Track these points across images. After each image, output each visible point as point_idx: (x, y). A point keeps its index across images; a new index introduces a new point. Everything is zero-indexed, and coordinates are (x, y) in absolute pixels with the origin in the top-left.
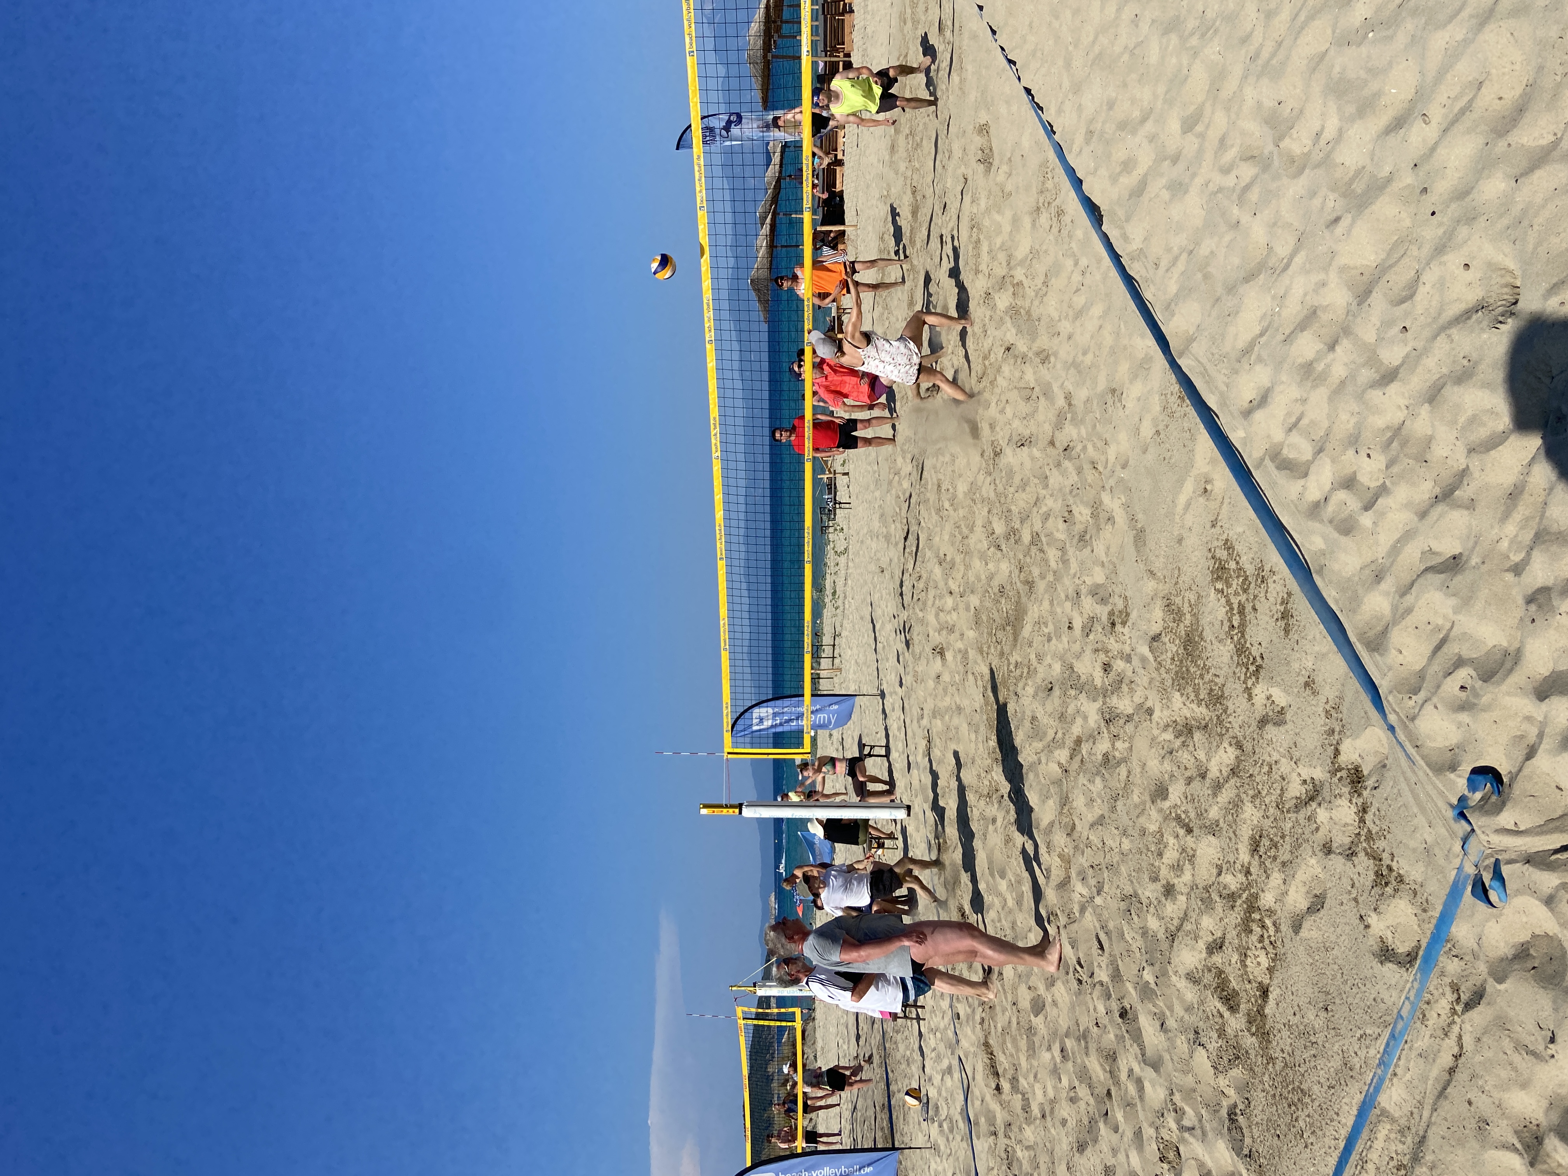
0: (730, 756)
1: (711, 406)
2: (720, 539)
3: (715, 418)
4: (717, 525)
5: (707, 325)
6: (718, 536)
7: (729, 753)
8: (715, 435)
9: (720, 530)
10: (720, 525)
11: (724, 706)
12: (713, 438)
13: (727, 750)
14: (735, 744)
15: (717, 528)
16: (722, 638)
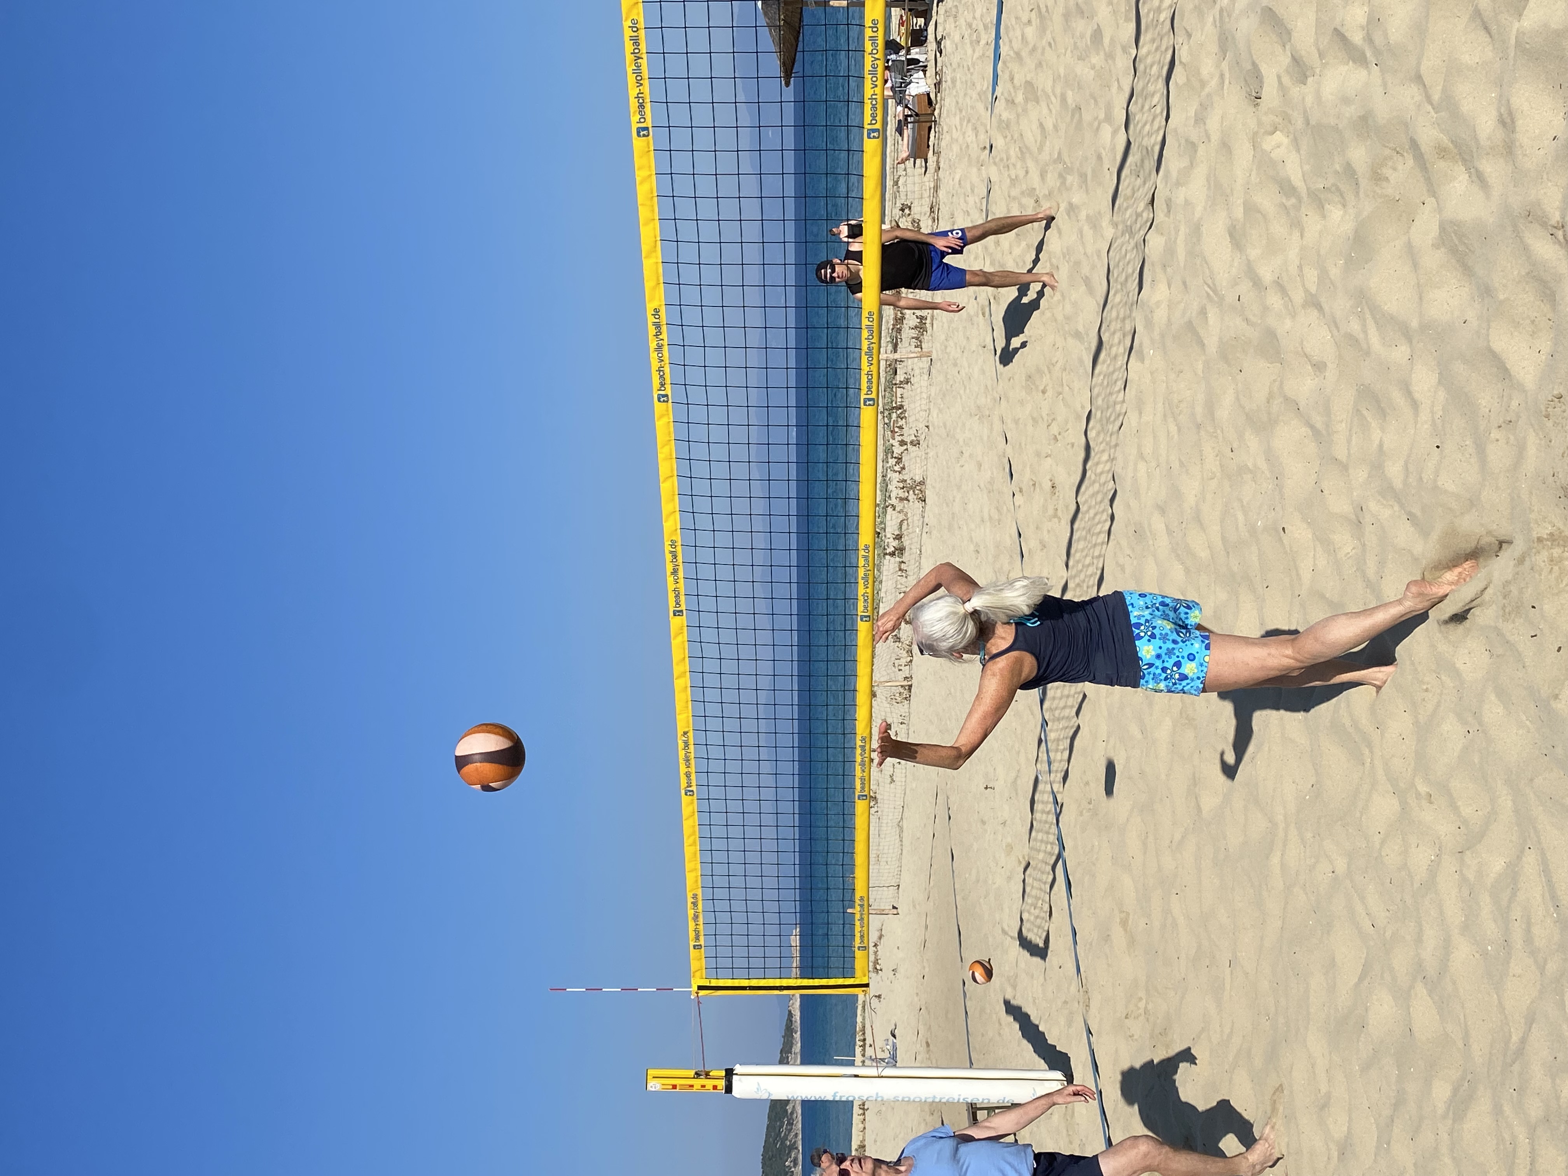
0: (702, 993)
1: (648, 285)
2: (675, 572)
4: (667, 543)
5: (633, 92)
6: (669, 568)
7: (700, 988)
8: (659, 348)
9: (675, 556)
10: (673, 544)
11: (690, 900)
12: (654, 356)
14: (715, 970)
15: (668, 548)
16: (683, 769)
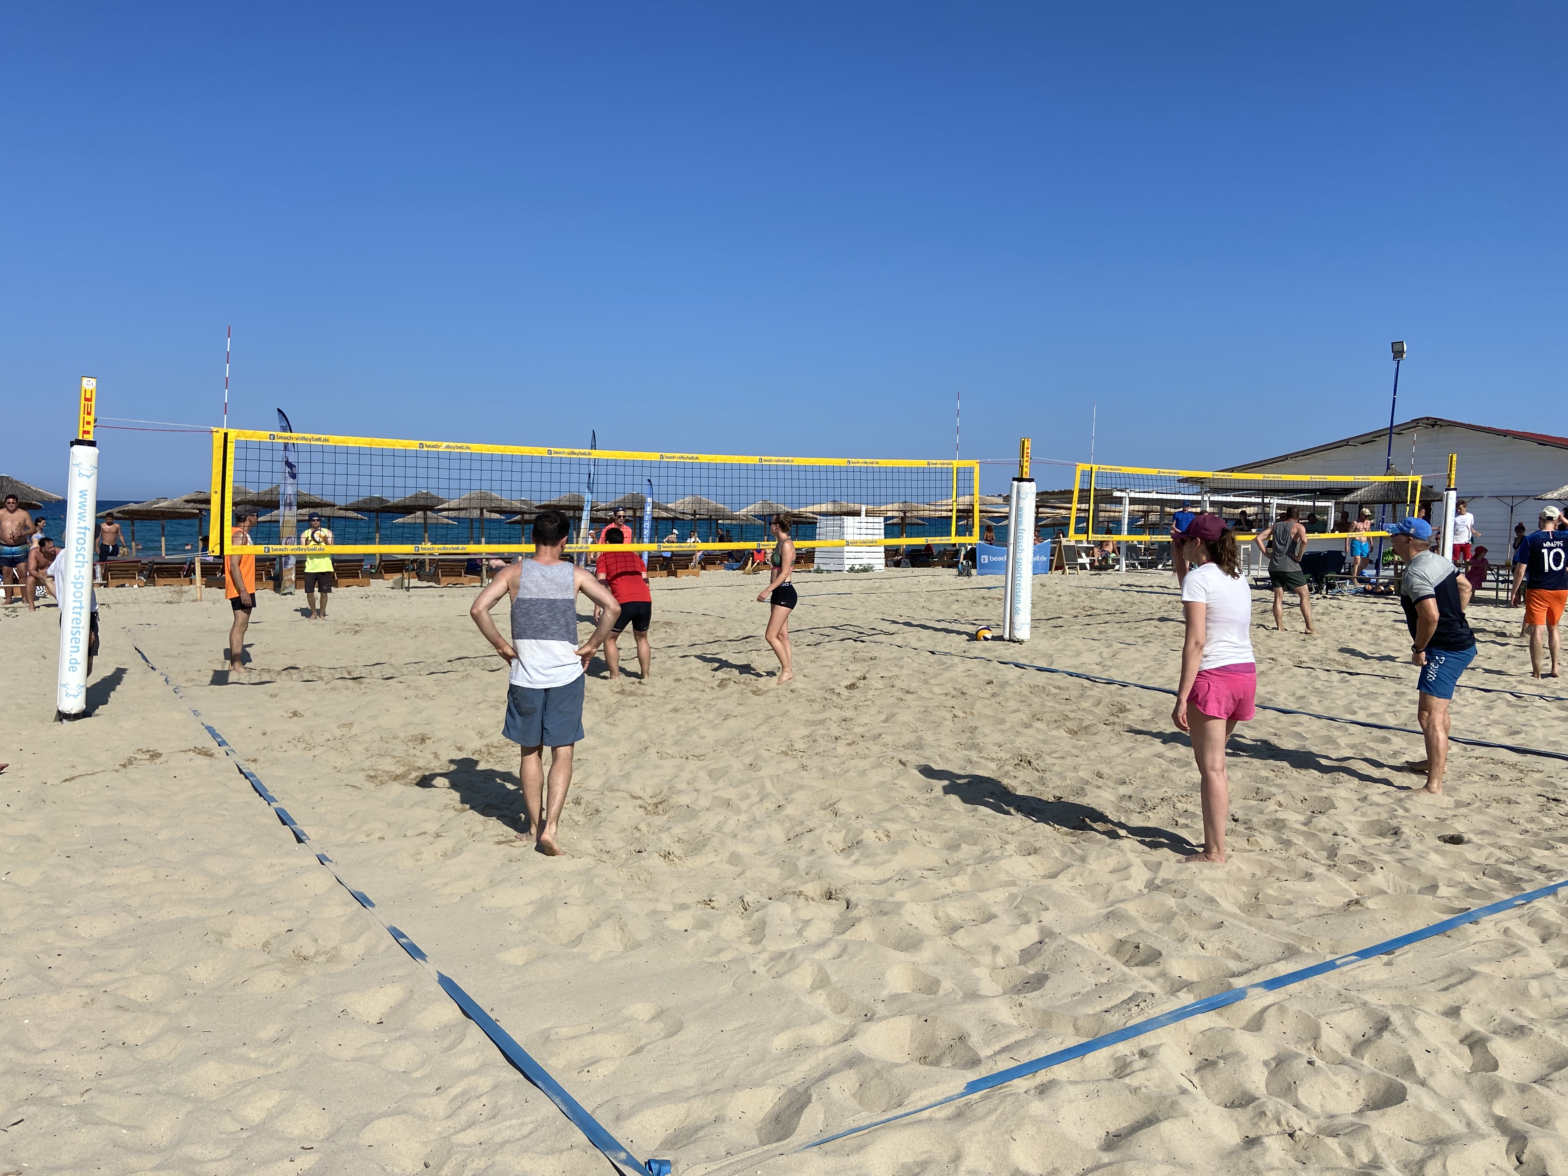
3: (697, 458)
13: (233, 434)
